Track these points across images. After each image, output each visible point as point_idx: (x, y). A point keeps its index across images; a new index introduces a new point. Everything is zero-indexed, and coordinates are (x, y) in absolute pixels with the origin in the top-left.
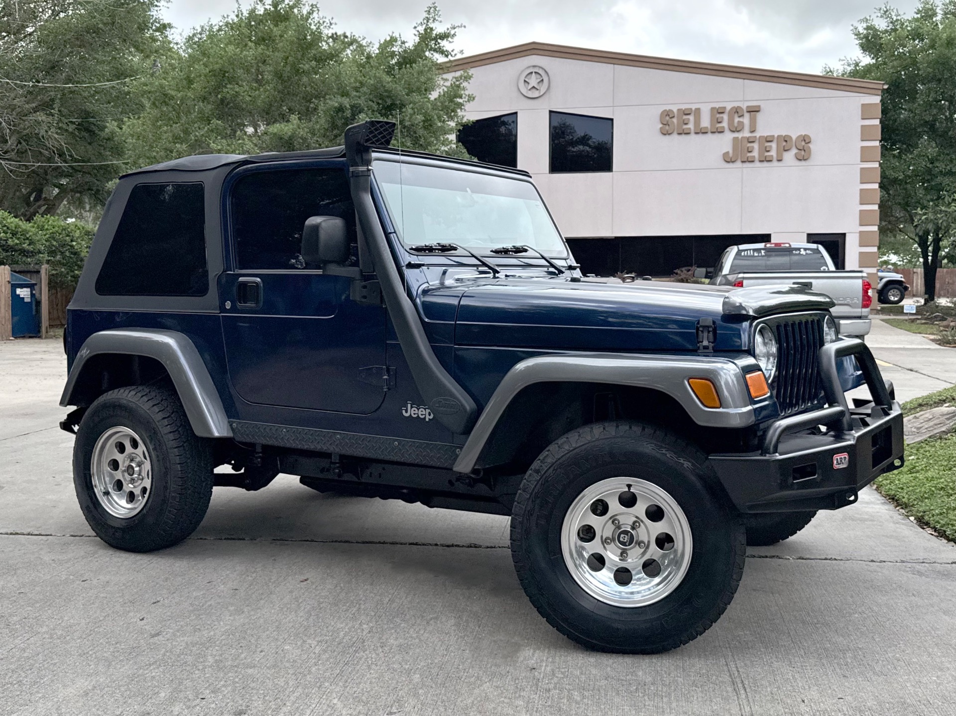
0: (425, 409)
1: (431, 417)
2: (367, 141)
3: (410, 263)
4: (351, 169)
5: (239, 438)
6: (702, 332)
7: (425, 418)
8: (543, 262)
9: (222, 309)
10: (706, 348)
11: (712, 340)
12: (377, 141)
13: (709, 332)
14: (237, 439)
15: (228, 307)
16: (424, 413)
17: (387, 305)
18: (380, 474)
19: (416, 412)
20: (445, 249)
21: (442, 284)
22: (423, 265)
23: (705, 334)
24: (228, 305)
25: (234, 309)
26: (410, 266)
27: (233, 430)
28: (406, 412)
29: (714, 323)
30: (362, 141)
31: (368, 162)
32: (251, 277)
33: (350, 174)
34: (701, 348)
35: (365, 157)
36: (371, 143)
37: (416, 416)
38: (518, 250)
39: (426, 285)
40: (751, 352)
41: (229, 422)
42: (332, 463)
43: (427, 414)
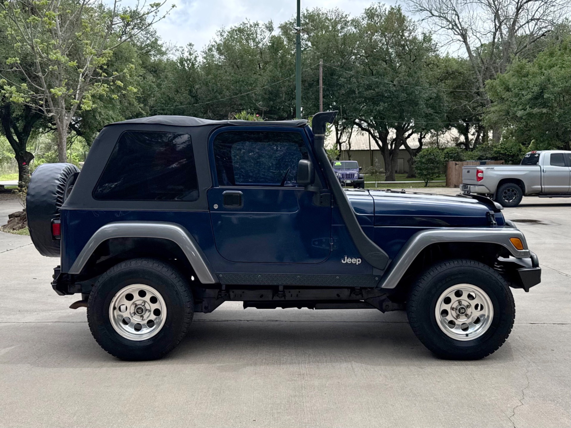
0: (356, 259)
1: (360, 262)
5: (223, 283)
6: (491, 217)
7: (356, 263)
9: (212, 209)
10: (495, 224)
11: (496, 221)
19: (350, 260)
24: (216, 207)
25: (221, 209)
27: (219, 278)
28: (344, 261)
32: (234, 190)
37: (350, 262)
43: (357, 261)
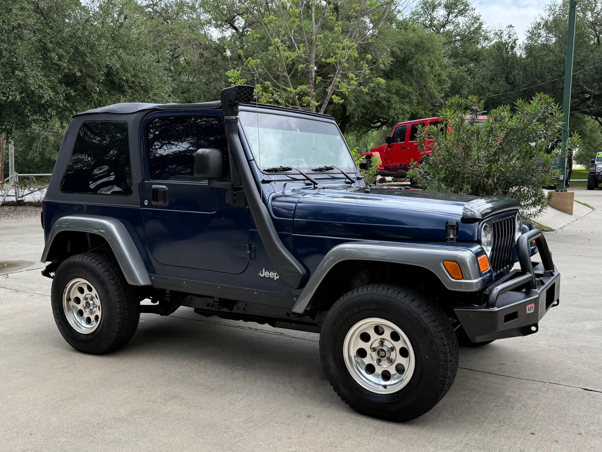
0: (274, 272)
1: (278, 277)
2: (236, 99)
3: (264, 180)
4: (226, 118)
5: (155, 286)
6: (450, 229)
7: (274, 278)
8: (342, 176)
9: (142, 205)
10: (452, 239)
11: (456, 234)
12: (242, 99)
13: (454, 229)
14: (154, 286)
15: (146, 204)
16: (273, 275)
17: (250, 207)
18: (244, 308)
19: (268, 274)
20: (284, 170)
21: (283, 193)
22: (272, 181)
23: (452, 231)
24: (146, 202)
25: (150, 205)
26: (264, 182)
27: (152, 280)
28: (262, 274)
29: (457, 223)
30: (233, 100)
31: (236, 114)
32: (161, 185)
33: (225, 121)
34: (449, 239)
35: (234, 110)
36: (239, 101)
37: (268, 276)
38: (328, 169)
39: (274, 194)
40: (479, 242)
41: (149, 276)
42: (214, 302)
43: (274, 275)
